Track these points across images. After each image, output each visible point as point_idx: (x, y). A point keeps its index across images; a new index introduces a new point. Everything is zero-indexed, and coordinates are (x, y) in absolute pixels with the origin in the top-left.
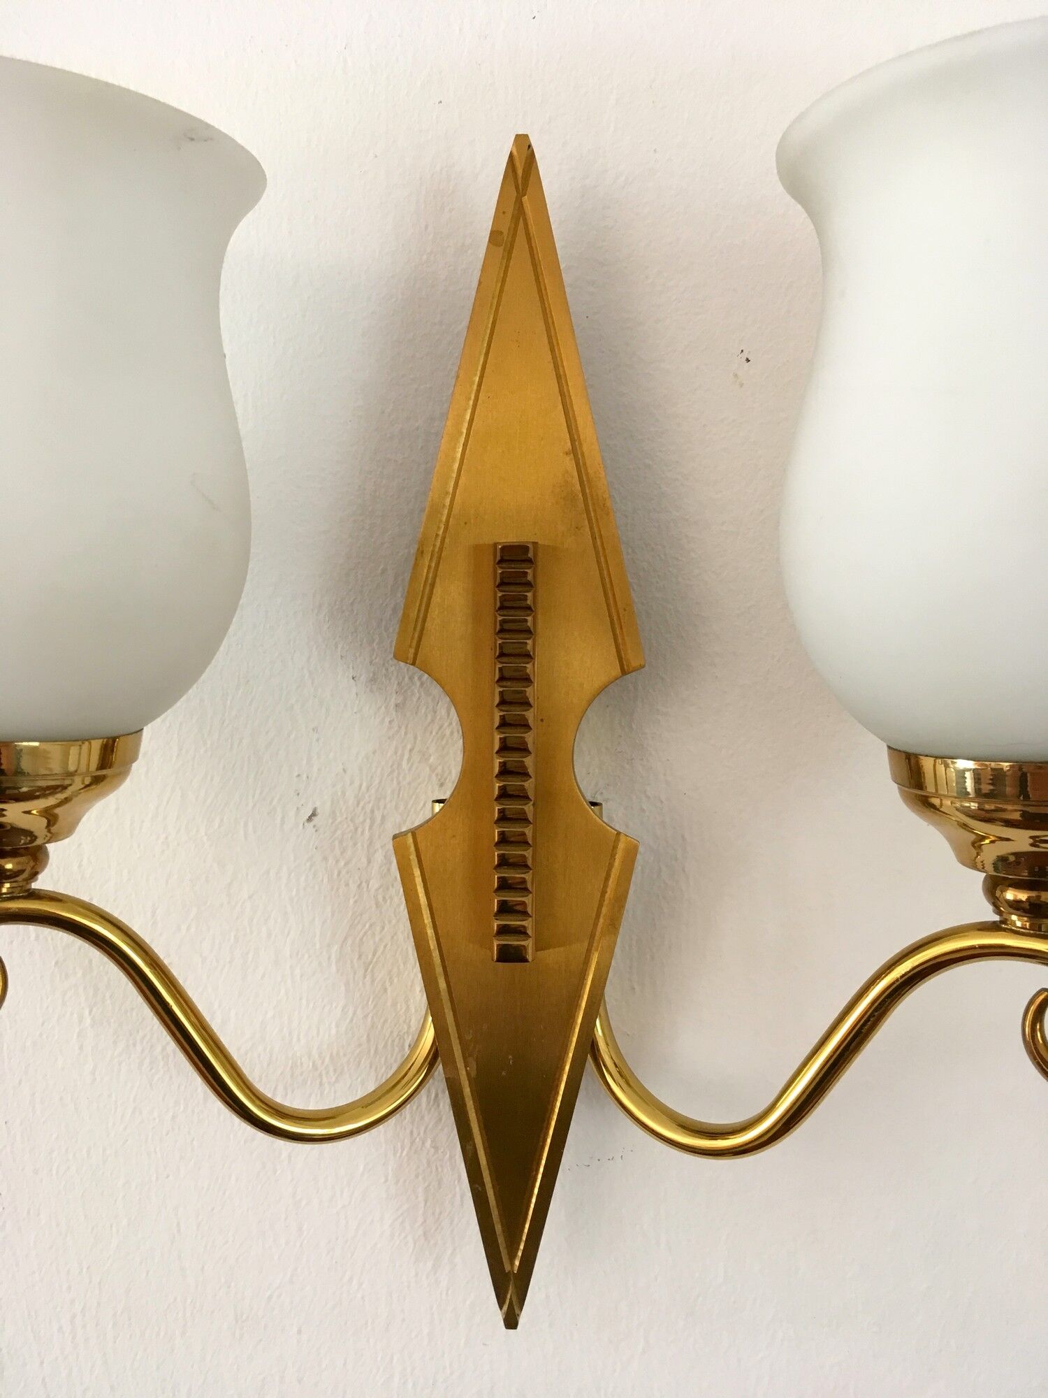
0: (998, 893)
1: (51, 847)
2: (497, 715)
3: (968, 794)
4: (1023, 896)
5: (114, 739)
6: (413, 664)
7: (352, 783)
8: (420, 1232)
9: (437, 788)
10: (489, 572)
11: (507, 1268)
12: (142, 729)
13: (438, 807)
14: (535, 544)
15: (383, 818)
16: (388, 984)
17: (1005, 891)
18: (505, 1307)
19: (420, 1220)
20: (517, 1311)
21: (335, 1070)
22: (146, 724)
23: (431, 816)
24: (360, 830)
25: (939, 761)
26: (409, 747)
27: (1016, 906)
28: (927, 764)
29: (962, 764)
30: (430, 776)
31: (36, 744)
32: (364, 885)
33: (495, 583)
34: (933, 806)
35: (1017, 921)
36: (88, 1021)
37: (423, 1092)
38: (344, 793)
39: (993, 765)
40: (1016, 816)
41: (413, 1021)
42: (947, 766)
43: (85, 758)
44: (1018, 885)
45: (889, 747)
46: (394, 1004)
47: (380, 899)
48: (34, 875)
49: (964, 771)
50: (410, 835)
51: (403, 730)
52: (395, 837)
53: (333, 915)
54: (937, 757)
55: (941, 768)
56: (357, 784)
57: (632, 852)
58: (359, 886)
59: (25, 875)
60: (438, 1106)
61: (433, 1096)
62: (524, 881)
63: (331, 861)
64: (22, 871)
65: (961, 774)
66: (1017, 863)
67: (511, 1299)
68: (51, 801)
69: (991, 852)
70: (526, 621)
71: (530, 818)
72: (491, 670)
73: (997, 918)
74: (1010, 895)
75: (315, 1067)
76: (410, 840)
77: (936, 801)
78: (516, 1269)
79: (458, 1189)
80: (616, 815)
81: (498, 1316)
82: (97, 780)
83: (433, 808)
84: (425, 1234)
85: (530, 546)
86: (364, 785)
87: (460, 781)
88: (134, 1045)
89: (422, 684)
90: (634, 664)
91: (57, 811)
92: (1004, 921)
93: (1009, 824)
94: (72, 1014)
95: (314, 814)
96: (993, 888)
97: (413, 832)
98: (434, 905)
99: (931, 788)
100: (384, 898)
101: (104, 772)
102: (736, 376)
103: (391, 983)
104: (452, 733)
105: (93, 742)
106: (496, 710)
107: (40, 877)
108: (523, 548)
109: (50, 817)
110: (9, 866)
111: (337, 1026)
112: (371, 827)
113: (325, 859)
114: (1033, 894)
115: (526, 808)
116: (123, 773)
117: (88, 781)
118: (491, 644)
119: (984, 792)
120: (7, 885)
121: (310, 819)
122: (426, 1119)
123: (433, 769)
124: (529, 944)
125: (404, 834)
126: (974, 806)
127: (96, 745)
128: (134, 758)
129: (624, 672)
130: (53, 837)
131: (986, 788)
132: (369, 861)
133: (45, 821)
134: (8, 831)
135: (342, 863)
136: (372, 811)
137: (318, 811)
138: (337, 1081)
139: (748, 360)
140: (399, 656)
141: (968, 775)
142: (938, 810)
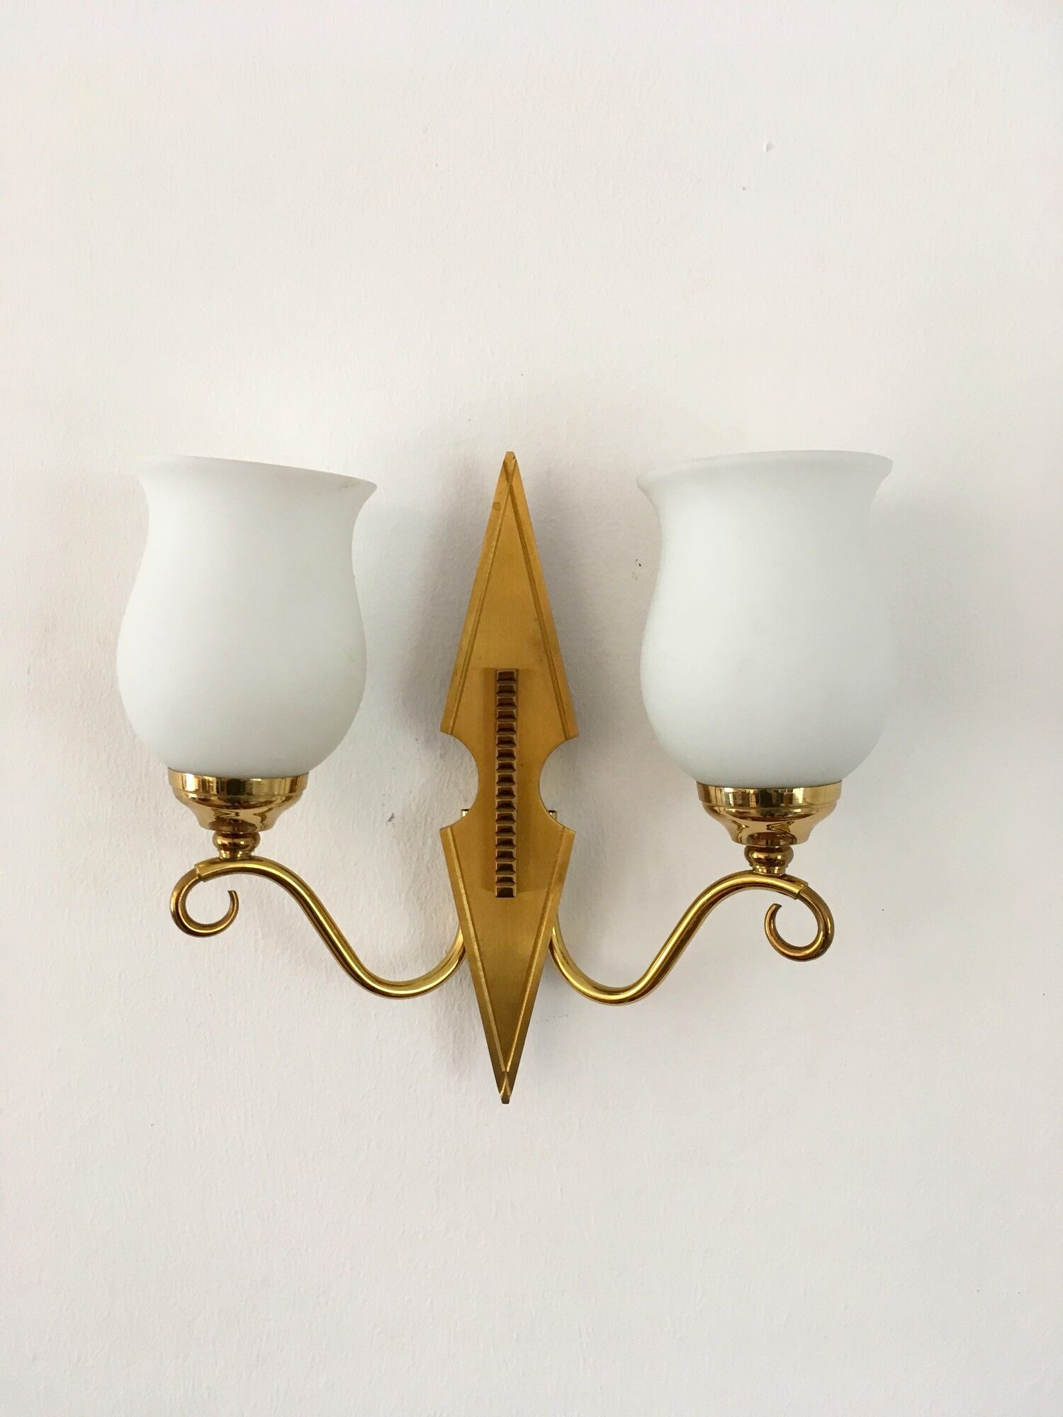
0: (750, 855)
1: (261, 834)
2: (497, 763)
3: (730, 804)
4: (762, 856)
5: (297, 777)
6: (451, 734)
7: (414, 799)
8: (451, 1059)
9: (463, 802)
10: (493, 686)
11: (503, 1070)
12: (307, 773)
13: (464, 813)
14: (517, 670)
15: (432, 819)
16: (434, 916)
17: (753, 853)
18: (502, 1092)
19: (451, 1052)
20: (509, 1094)
21: (403, 965)
22: (311, 769)
23: (460, 818)
24: (419, 826)
25: (717, 788)
26: (448, 779)
27: (759, 861)
28: (712, 790)
29: (728, 790)
30: (459, 796)
31: (260, 780)
32: (421, 858)
33: (495, 690)
34: (715, 812)
35: (761, 869)
36: (260, 936)
37: (453, 977)
38: (410, 806)
39: (743, 790)
40: (758, 815)
41: (448, 936)
42: (721, 791)
43: (283, 787)
44: (760, 850)
45: (697, 782)
46: (438, 926)
47: (430, 866)
48: (253, 849)
49: (729, 793)
50: (449, 829)
51: (444, 769)
52: (441, 829)
53: (403, 874)
54: (716, 787)
55: (718, 792)
56: (417, 800)
57: (571, 838)
58: (418, 858)
59: (249, 848)
60: (462, 986)
61: (459, 980)
62: (511, 853)
63: (402, 844)
64: (247, 846)
65: (727, 795)
66: (758, 837)
67: (505, 1088)
68: (264, 809)
69: (745, 835)
70: (512, 699)
71: (515, 819)
72: (494, 737)
73: (751, 868)
74: (755, 855)
75: (391, 964)
76: (449, 830)
77: (716, 808)
78: (508, 1071)
79: (473, 1033)
80: (564, 819)
81: (499, 1096)
82: (288, 799)
83: (462, 814)
84: (454, 1060)
85: (515, 671)
86: (422, 800)
87: (477, 799)
88: (287, 949)
89: (455, 743)
90: (571, 734)
91: (267, 814)
92: (754, 869)
93: (754, 819)
94: (251, 931)
95: (392, 817)
96: (749, 851)
97: (451, 827)
98: (463, 868)
99: (714, 803)
100: (432, 866)
101: (290, 795)
102: (633, 573)
103: (436, 915)
104: (472, 772)
105: (287, 779)
106: (496, 760)
107: (256, 849)
108: (512, 673)
109: (263, 817)
110: (242, 843)
111: (404, 939)
112: (425, 824)
113: (399, 843)
114: (766, 855)
115: (513, 813)
116: (299, 796)
117: (284, 798)
118: (494, 723)
119: (738, 803)
120: (241, 853)
121: (390, 820)
122: (455, 992)
123: (461, 792)
124: (515, 888)
125: (446, 828)
126: (734, 810)
127: (288, 781)
128: (304, 788)
129: (567, 739)
130: (265, 828)
131: (740, 802)
132: (424, 844)
133: (260, 819)
134: (240, 824)
135: (408, 846)
136: (426, 816)
137: (395, 815)
138: (404, 969)
139: (640, 565)
140: (444, 730)
141: (731, 796)
142: (719, 814)
